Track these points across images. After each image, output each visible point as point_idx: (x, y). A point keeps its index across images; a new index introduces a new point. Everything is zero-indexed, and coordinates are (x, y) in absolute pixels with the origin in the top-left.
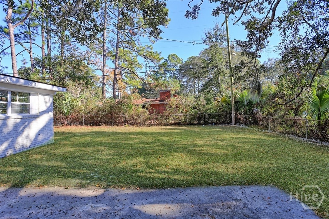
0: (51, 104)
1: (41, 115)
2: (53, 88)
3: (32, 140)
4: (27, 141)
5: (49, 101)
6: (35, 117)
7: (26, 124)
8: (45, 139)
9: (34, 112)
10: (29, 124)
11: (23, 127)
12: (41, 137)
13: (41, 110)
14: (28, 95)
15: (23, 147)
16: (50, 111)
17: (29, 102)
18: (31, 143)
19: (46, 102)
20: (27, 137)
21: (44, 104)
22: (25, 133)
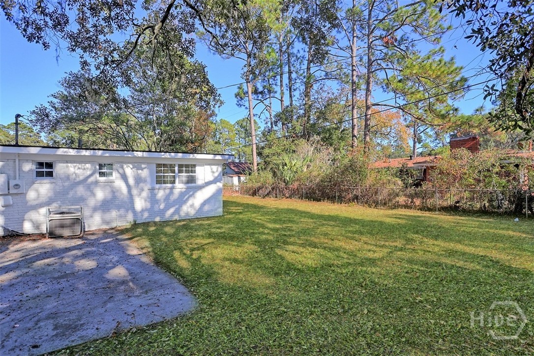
0: (220, 173)
1: (207, 185)
2: (215, 157)
3: (197, 209)
4: (191, 210)
5: (217, 171)
6: (201, 187)
7: (191, 193)
8: (212, 210)
9: (200, 182)
10: (193, 194)
11: (188, 196)
12: (206, 208)
13: (206, 181)
14: (194, 166)
15: (187, 214)
16: (218, 182)
17: (195, 173)
18: (196, 212)
19: (213, 172)
20: (192, 206)
21: (211, 174)
22: (190, 202)
